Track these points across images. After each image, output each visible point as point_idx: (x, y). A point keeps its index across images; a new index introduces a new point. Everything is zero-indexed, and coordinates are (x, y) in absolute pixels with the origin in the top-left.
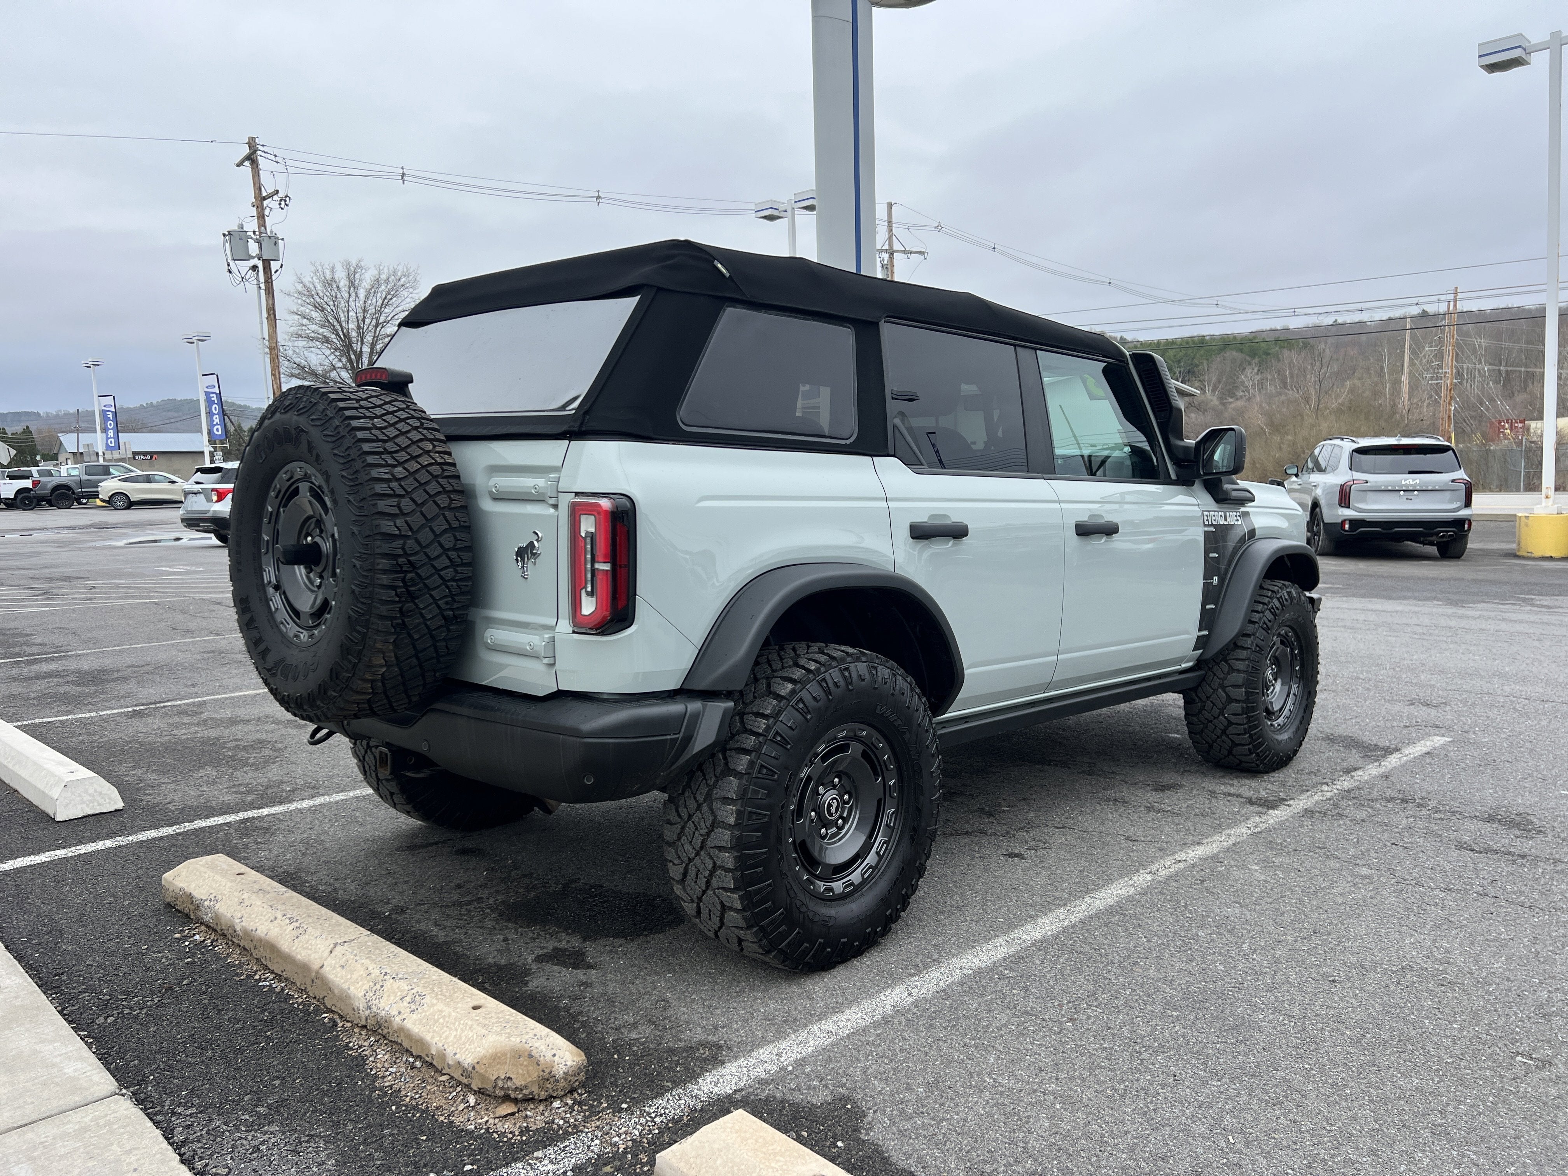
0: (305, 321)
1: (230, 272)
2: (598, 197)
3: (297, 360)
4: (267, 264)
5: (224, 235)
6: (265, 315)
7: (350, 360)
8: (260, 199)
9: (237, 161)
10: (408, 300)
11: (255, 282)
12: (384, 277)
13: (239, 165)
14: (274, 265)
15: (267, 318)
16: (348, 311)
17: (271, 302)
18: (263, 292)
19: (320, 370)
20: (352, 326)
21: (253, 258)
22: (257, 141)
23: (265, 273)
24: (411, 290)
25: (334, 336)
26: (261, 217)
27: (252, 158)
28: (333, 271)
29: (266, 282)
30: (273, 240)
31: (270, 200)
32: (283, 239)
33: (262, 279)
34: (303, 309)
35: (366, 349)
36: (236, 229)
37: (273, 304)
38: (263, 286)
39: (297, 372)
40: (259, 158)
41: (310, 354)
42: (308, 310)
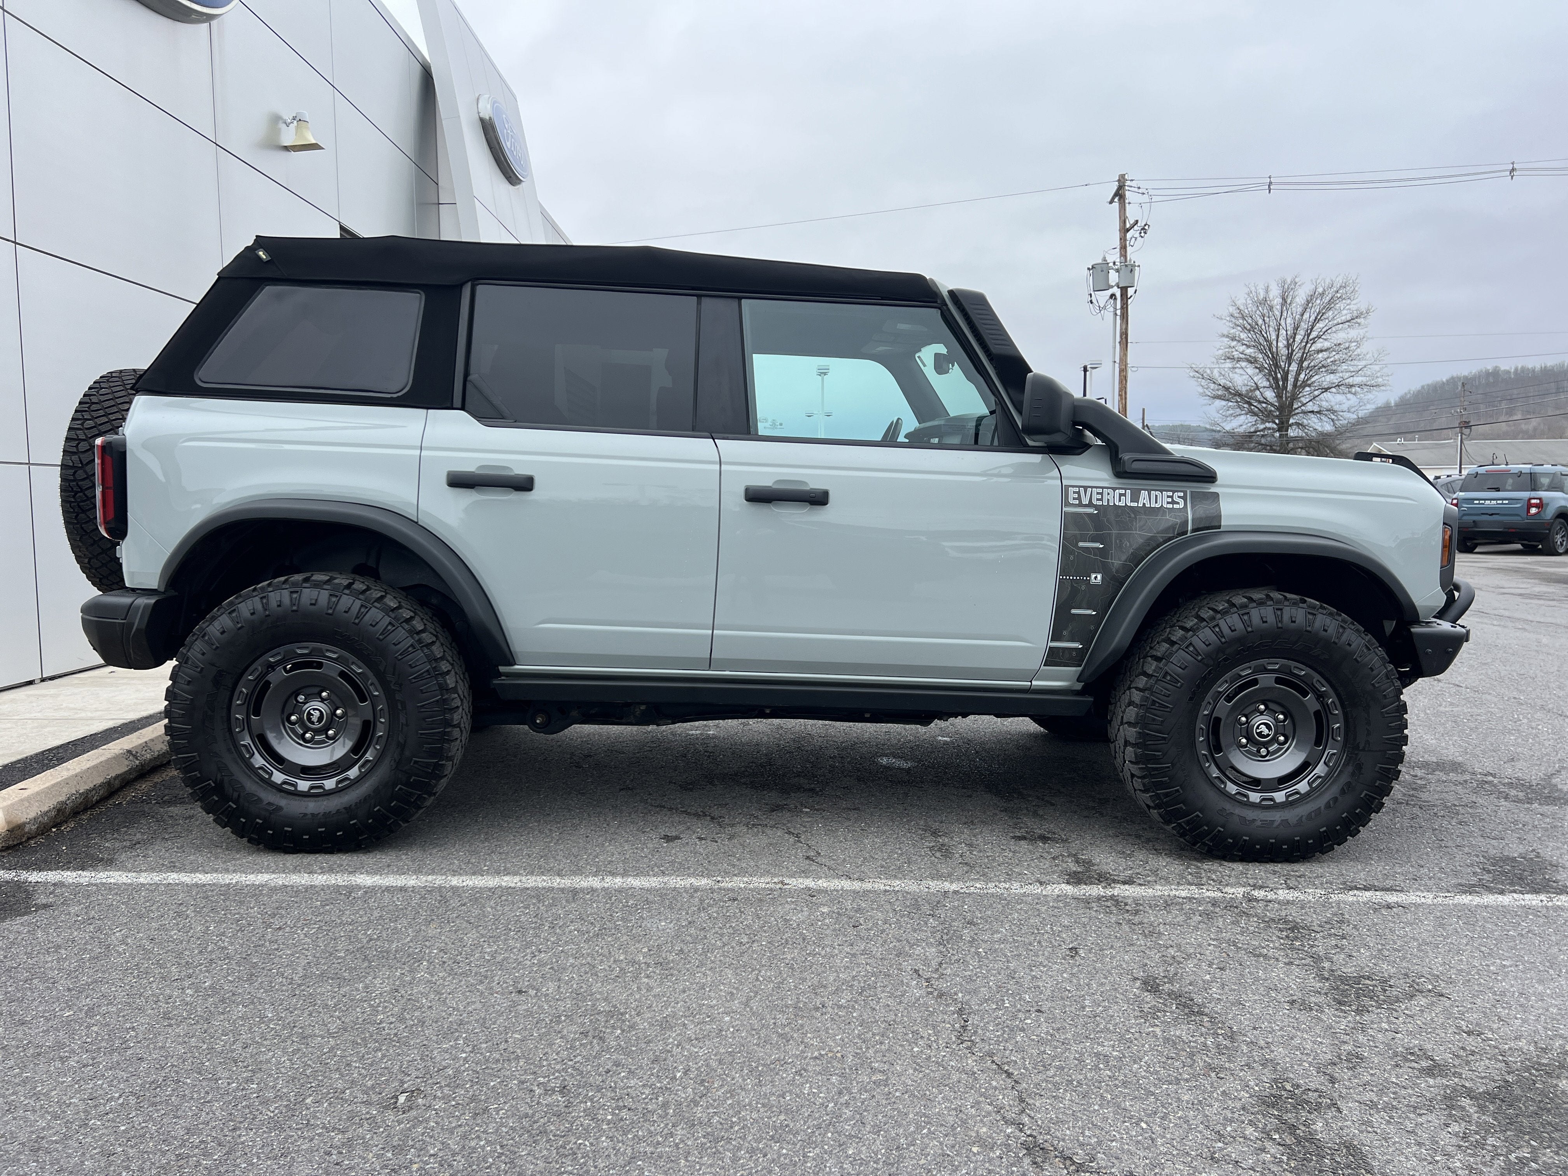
0: (1234, 343)
1: (1092, 302)
2: (1513, 170)
3: (1222, 382)
4: (1124, 291)
5: (1089, 269)
6: (1118, 339)
7: (1276, 379)
8: (1125, 230)
9: (1109, 200)
10: (1345, 312)
11: (1112, 309)
12: (1320, 290)
13: (1111, 202)
14: (1130, 291)
15: (1120, 342)
16: (1279, 329)
17: (1124, 327)
18: (1118, 318)
19: (1244, 390)
20: (1282, 343)
21: (1112, 287)
22: (1126, 177)
23: (1122, 300)
24: (1349, 301)
25: (1260, 356)
26: (1123, 248)
27: (1120, 194)
28: (1267, 290)
29: (1122, 308)
30: (1130, 268)
31: (1132, 230)
32: (1139, 266)
33: (1119, 306)
34: (1232, 331)
35: (1294, 367)
36: (1100, 261)
37: (1126, 329)
38: (1119, 312)
39: (1220, 393)
40: (1127, 193)
41: (1236, 376)
42: (1237, 331)
